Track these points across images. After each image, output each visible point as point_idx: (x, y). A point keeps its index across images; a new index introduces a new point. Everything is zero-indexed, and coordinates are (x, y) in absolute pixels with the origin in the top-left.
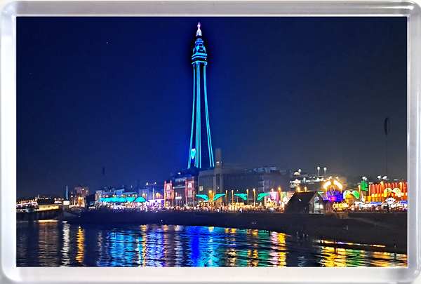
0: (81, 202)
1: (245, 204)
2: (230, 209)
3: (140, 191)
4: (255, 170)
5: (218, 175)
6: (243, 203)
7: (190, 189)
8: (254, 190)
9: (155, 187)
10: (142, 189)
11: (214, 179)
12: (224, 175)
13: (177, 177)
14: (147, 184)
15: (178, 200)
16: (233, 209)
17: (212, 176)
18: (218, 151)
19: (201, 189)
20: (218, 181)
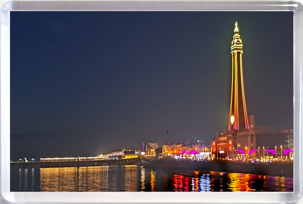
0: (152, 153)
1: (274, 157)
2: (262, 161)
3: (193, 146)
4: (282, 131)
5: (252, 135)
6: (272, 157)
7: (230, 145)
8: (281, 147)
9: (204, 143)
10: (195, 144)
11: (249, 138)
12: (257, 135)
13: (220, 136)
14: (198, 141)
15: (222, 154)
16: (264, 161)
17: (248, 135)
18: (252, 117)
19: (239, 145)
20: (252, 139)
